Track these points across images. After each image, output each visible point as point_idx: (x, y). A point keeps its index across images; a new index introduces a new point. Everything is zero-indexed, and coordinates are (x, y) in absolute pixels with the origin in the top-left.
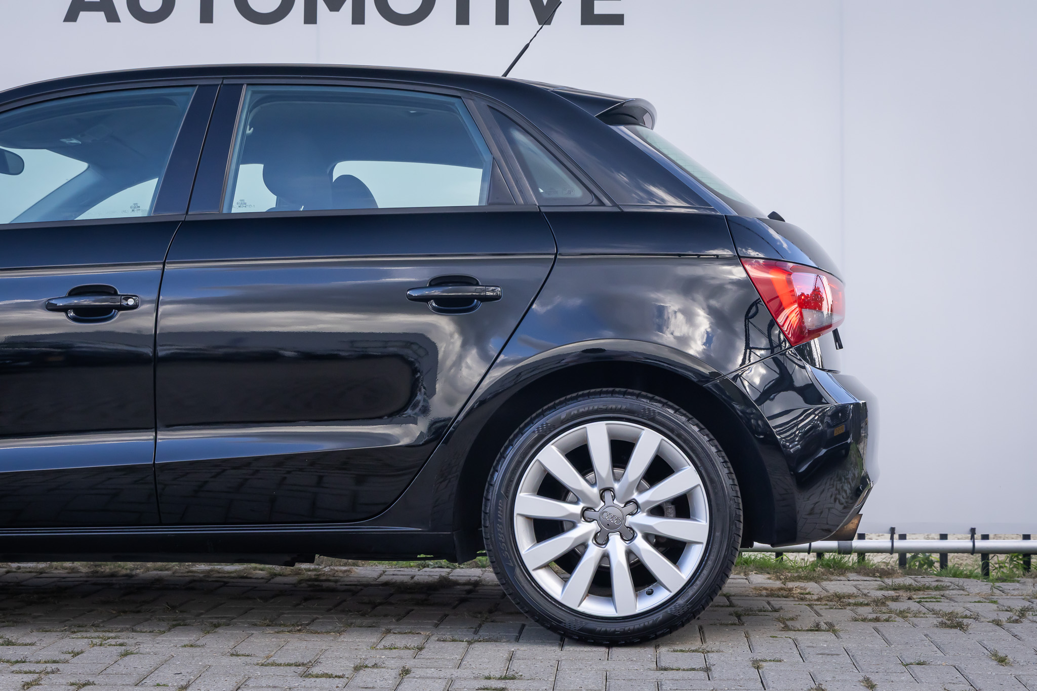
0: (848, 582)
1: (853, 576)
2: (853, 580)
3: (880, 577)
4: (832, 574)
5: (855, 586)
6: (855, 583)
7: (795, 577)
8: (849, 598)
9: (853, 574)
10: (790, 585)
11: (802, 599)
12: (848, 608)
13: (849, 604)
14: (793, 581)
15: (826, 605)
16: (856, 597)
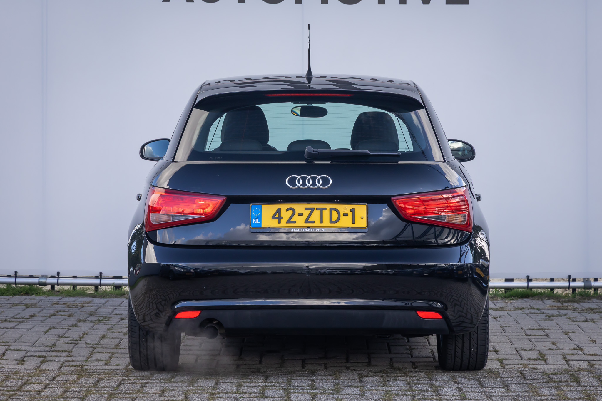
0: (593, 303)
2: (595, 302)
4: (585, 299)
5: (597, 305)
6: (597, 303)
7: (567, 301)
8: (596, 310)
9: (595, 299)
10: (566, 304)
11: (574, 310)
12: (597, 314)
14: (566, 303)
15: (586, 312)
16: (599, 309)
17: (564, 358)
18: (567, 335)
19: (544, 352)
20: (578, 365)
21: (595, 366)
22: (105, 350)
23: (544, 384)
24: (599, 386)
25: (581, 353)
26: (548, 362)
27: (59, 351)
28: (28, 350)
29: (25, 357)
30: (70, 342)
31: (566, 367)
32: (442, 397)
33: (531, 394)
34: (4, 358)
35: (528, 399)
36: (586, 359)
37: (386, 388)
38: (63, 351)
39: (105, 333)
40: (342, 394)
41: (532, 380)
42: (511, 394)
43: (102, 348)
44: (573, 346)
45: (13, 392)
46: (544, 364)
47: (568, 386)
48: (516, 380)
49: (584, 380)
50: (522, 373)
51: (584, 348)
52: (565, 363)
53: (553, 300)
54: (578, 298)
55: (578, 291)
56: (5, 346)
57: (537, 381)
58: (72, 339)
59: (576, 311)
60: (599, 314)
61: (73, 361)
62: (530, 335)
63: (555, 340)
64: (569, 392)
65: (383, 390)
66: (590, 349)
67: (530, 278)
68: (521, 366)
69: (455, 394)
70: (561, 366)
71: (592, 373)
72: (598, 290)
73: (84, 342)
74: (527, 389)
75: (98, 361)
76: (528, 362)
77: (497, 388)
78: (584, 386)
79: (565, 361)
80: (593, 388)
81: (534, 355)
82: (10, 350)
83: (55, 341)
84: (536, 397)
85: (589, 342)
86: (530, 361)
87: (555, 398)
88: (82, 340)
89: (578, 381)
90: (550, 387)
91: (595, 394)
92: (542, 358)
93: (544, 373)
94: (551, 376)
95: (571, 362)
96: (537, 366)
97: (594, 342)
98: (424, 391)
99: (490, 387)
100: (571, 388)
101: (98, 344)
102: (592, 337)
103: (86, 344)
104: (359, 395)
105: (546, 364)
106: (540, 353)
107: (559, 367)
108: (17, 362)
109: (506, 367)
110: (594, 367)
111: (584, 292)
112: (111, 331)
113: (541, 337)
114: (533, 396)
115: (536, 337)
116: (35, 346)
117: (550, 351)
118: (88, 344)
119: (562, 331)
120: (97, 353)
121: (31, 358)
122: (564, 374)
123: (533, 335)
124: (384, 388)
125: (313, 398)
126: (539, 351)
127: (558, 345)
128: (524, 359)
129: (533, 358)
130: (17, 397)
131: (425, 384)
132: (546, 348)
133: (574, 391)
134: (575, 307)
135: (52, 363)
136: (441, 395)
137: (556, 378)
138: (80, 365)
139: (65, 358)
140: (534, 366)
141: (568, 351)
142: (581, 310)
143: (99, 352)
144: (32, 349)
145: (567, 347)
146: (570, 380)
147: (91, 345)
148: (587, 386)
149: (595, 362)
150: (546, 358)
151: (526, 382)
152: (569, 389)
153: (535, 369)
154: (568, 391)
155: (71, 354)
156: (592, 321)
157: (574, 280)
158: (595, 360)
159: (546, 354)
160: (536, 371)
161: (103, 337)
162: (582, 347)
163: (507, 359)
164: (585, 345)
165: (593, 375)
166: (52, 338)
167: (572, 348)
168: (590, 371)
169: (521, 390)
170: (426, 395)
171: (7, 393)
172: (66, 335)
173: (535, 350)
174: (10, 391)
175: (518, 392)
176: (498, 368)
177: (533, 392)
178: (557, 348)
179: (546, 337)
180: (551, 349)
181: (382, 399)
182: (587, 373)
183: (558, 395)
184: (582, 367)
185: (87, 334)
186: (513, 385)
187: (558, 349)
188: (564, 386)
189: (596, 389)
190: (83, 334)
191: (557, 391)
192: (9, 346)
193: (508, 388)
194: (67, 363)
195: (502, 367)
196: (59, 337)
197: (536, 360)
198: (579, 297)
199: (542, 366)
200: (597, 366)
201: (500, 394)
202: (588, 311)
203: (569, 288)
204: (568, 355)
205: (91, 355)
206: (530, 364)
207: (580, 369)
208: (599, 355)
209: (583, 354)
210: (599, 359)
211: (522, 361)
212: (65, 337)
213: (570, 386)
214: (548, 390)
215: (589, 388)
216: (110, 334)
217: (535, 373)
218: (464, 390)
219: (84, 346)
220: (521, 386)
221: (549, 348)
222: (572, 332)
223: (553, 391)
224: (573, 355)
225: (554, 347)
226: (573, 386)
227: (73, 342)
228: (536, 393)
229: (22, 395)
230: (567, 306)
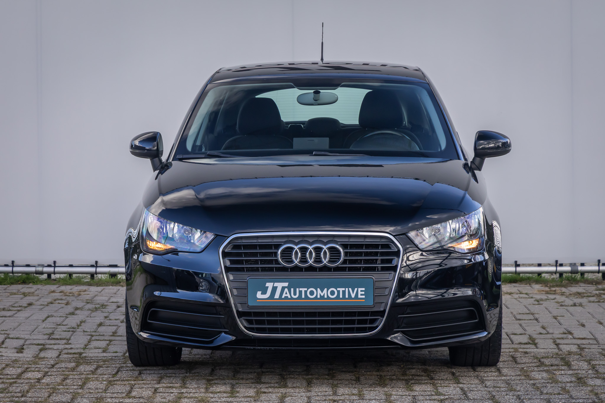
0: (580, 287)
1: (582, 285)
2: (582, 286)
3: (595, 285)
4: (572, 283)
5: (584, 289)
6: (584, 288)
7: (554, 285)
8: (583, 294)
9: (582, 284)
10: (554, 289)
11: (562, 295)
12: (584, 298)
13: (585, 296)
14: (554, 287)
15: (574, 297)
16: (586, 293)
17: (554, 342)
18: (556, 319)
19: (535, 336)
20: (568, 349)
21: (585, 350)
22: (102, 338)
23: (535, 368)
24: (590, 370)
25: (570, 336)
26: (538, 346)
27: (57, 339)
28: (26, 338)
29: (24, 345)
30: (68, 330)
31: (556, 351)
32: (436, 381)
33: (523, 378)
34: (4, 346)
35: (520, 382)
36: (575, 343)
37: (381, 373)
38: (61, 339)
39: (102, 321)
40: (337, 380)
41: (523, 363)
42: (503, 378)
43: (99, 335)
44: (562, 330)
45: (13, 380)
46: (535, 348)
47: (559, 370)
48: (508, 364)
49: (575, 364)
50: (513, 357)
51: (573, 332)
52: (555, 346)
53: (541, 285)
54: (565, 282)
55: (564, 275)
56: (4, 334)
57: (528, 365)
58: (69, 327)
59: (564, 295)
60: (586, 299)
61: (71, 348)
62: (520, 320)
63: (545, 324)
64: (560, 376)
65: (378, 375)
66: (579, 332)
67: (518, 263)
68: (512, 350)
69: (448, 378)
70: (552, 350)
71: (582, 357)
72: (584, 275)
73: (82, 330)
74: (519, 373)
75: (96, 348)
76: (518, 346)
77: (490, 372)
78: (575, 370)
79: (555, 345)
80: (584, 372)
81: (524, 339)
82: (9, 338)
83: (53, 329)
84: (528, 381)
85: (578, 326)
86: (520, 345)
87: (547, 381)
88: (80, 327)
89: (568, 365)
90: (541, 371)
91: (586, 377)
92: (533, 342)
93: (535, 357)
94: (542, 360)
95: (561, 346)
96: (528, 350)
97: (583, 326)
98: (418, 376)
99: (482, 372)
100: (562, 372)
101: (95, 332)
102: (581, 321)
103: (84, 331)
104: (354, 380)
105: (537, 348)
106: (531, 338)
107: (549, 351)
108: (16, 350)
110: (583, 351)
111: (571, 276)
112: (108, 318)
113: (531, 321)
114: (525, 379)
115: (526, 321)
116: (33, 334)
117: (540, 335)
118: (86, 332)
119: (551, 315)
120: (95, 340)
121: (30, 346)
122: (555, 358)
123: (523, 320)
124: (378, 373)
125: (308, 384)
126: (529, 335)
127: (548, 330)
128: (514, 343)
129: (524, 342)
130: (17, 385)
131: (418, 369)
132: (536, 332)
133: (565, 374)
134: (563, 291)
135: (50, 351)
136: (435, 380)
137: (547, 362)
138: (78, 353)
139: (63, 346)
140: (525, 350)
141: (557, 335)
142: (569, 294)
143: (97, 340)
144: (31, 337)
145: (557, 332)
146: (561, 363)
147: (88, 333)
148: (578, 370)
149: (585, 345)
150: (536, 342)
151: (518, 366)
152: (560, 372)
153: (526, 353)
154: (559, 374)
155: (70, 342)
156: (581, 305)
157: (561, 265)
158: (585, 343)
159: (536, 338)
160: (527, 355)
161: (100, 325)
162: (571, 331)
164: (574, 329)
165: (583, 359)
166: (49, 327)
167: (562, 332)
168: (580, 354)
169: (513, 374)
170: (420, 380)
171: (7, 381)
172: (64, 323)
173: (525, 334)
174: (10, 379)
175: (510, 376)
177: (525, 376)
178: (546, 332)
179: (536, 321)
180: (541, 334)
181: (376, 383)
182: (578, 357)
183: (550, 379)
184: (572, 351)
185: (84, 322)
186: (505, 369)
187: (548, 333)
188: (555, 370)
189: (587, 372)
190: (81, 322)
191: (549, 375)
192: (8, 334)
193: (500, 372)
194: (66, 351)
196: (57, 325)
197: (526, 344)
198: (567, 282)
199: (532, 350)
200: (587, 350)
201: (492, 378)
202: (576, 295)
203: (556, 272)
204: (558, 338)
205: (89, 342)
206: (520, 348)
207: (570, 353)
208: (589, 339)
209: (572, 338)
210: (588, 343)
211: (513, 345)
212: (63, 325)
213: (562, 370)
214: (539, 374)
215: (579, 372)
216: (107, 322)
217: (526, 357)
218: (457, 374)
219: (82, 333)
220: (513, 370)
221: (539, 332)
222: (561, 316)
223: (545, 375)
224: (563, 338)
225: (544, 331)
226: (564, 370)
227: (71, 330)
228: (528, 377)
229: (23, 383)
230: (555, 291)
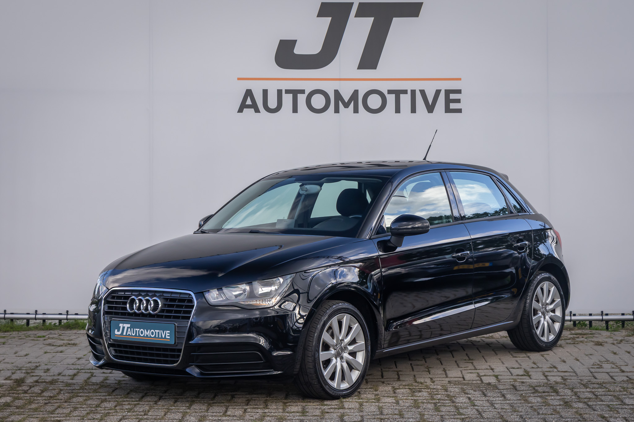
17: (544, 374)
18: (543, 356)
19: (529, 370)
20: (555, 380)
23: (531, 394)
24: (573, 396)
25: (555, 370)
26: (532, 377)
31: (546, 381)
32: (457, 404)
33: (523, 402)
35: (521, 405)
36: (560, 375)
37: (414, 398)
41: (522, 391)
42: (508, 402)
44: (549, 365)
45: (137, 402)
46: (529, 378)
47: (549, 396)
48: (510, 391)
49: (561, 391)
50: (513, 386)
51: (557, 367)
52: (544, 378)
57: (526, 392)
63: (535, 360)
64: (551, 400)
65: (412, 399)
66: (561, 367)
68: (512, 380)
69: (466, 402)
70: (542, 381)
71: (566, 385)
74: (520, 398)
77: (497, 397)
78: (562, 396)
79: (544, 377)
80: (569, 397)
84: (527, 404)
85: (561, 362)
86: (518, 376)
87: (541, 405)
89: (556, 392)
90: (536, 396)
92: (527, 374)
93: (530, 386)
94: (536, 388)
95: (548, 377)
96: (524, 381)
97: (564, 362)
98: (443, 400)
99: (491, 397)
100: (552, 397)
102: (562, 358)
104: (395, 403)
105: (531, 379)
106: (525, 371)
107: (540, 381)
109: (501, 381)
110: (566, 381)
113: (524, 358)
114: (525, 403)
115: (521, 358)
117: (532, 369)
122: (545, 386)
124: (412, 398)
126: (524, 369)
127: (538, 365)
128: (513, 375)
129: (520, 374)
130: (140, 406)
131: (442, 394)
132: (529, 367)
133: (555, 399)
136: (456, 403)
137: (540, 389)
140: (522, 380)
141: (545, 369)
145: (545, 366)
146: (550, 391)
148: (564, 396)
149: (567, 377)
150: (530, 374)
151: (518, 393)
152: (550, 398)
153: (523, 382)
154: (550, 399)
156: (561, 346)
160: (524, 384)
163: (501, 375)
164: (558, 364)
165: (567, 387)
167: (549, 367)
168: (565, 384)
169: (515, 399)
170: (445, 403)
171: (132, 403)
173: (521, 368)
174: (134, 401)
175: (513, 400)
176: (495, 382)
177: (524, 400)
178: (537, 367)
179: (528, 358)
180: (533, 368)
181: (412, 406)
182: (563, 386)
183: (543, 403)
184: (557, 381)
186: (508, 395)
187: (538, 367)
188: (547, 396)
189: (571, 397)
191: (542, 400)
193: (505, 397)
195: (498, 381)
197: (522, 375)
199: (527, 380)
200: (569, 380)
201: (499, 402)
204: (546, 371)
206: (518, 379)
207: (557, 383)
209: (557, 371)
210: (569, 375)
211: (512, 376)
213: (552, 396)
214: (535, 399)
215: (565, 397)
217: (523, 385)
218: (473, 399)
220: (515, 396)
221: (532, 366)
223: (539, 399)
224: (550, 371)
225: (535, 366)
226: (553, 396)
228: (526, 401)
229: (144, 404)
